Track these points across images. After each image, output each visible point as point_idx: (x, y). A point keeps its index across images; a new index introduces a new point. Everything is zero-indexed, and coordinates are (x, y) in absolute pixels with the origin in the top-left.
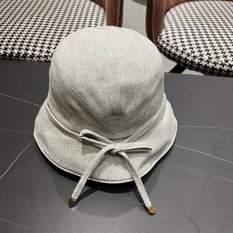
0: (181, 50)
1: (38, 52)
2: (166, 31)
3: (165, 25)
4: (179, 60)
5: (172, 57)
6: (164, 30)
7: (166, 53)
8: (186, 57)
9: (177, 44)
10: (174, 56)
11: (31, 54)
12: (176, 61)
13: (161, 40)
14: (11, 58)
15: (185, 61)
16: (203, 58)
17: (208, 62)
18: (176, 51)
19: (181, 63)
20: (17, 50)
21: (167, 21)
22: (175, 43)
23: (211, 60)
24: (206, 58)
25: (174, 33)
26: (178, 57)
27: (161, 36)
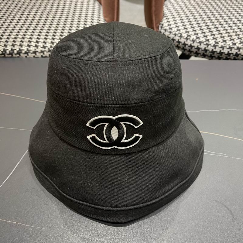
0: (185, 36)
4: (183, 48)
6: (165, 18)
8: (191, 44)
9: (180, 31)
11: (26, 50)
12: (180, 49)
13: (163, 29)
14: (4, 55)
16: (209, 43)
17: (215, 46)
18: (180, 38)
19: (186, 51)
20: (10, 47)
22: (178, 30)
23: (218, 45)
24: (212, 42)
25: (176, 21)
26: (182, 44)
27: (163, 25)
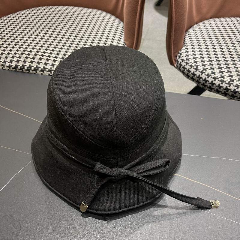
0: (200, 69)
1: (50, 66)
2: (186, 48)
3: (186, 42)
4: (198, 80)
5: (191, 77)
6: (184, 48)
7: (185, 72)
8: (206, 78)
9: (197, 63)
10: (193, 76)
11: (42, 68)
12: (195, 81)
13: (180, 58)
14: (23, 71)
15: (204, 82)
16: (224, 80)
17: (229, 84)
18: (195, 71)
19: (200, 84)
20: (29, 63)
21: (188, 38)
22: (195, 62)
23: (233, 83)
24: (227, 79)
25: (195, 52)
26: (197, 77)
27: (181, 54)
